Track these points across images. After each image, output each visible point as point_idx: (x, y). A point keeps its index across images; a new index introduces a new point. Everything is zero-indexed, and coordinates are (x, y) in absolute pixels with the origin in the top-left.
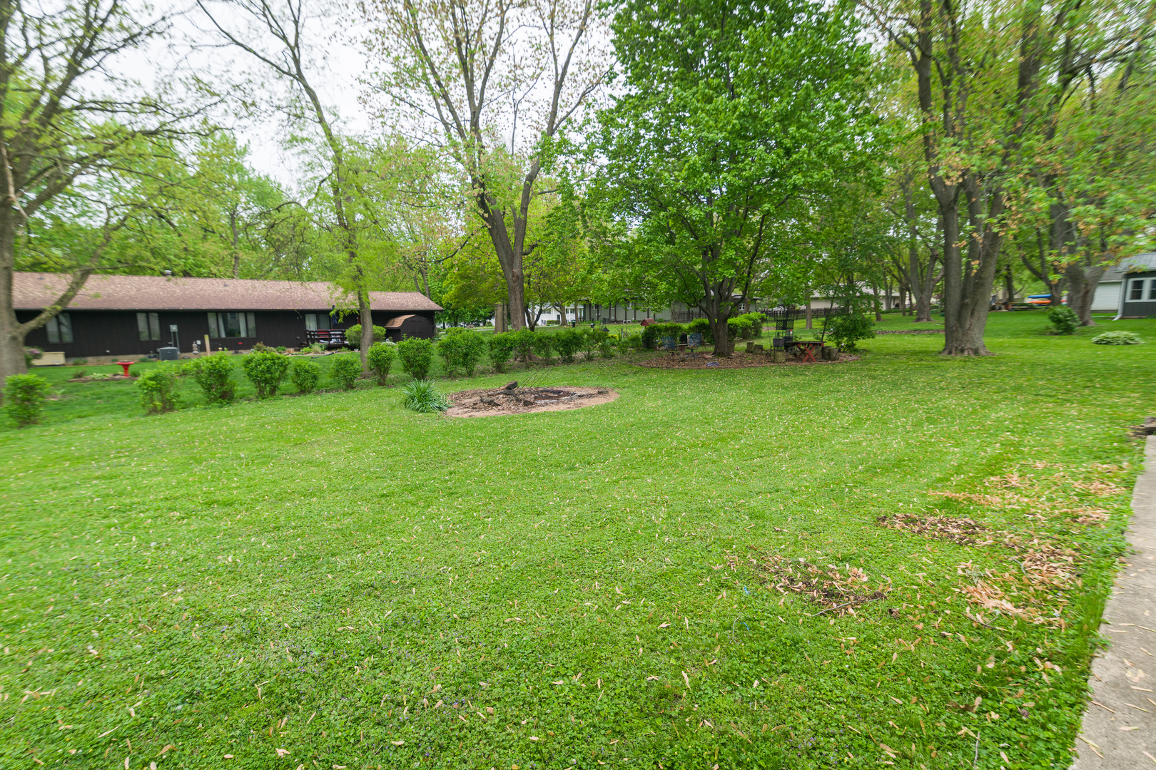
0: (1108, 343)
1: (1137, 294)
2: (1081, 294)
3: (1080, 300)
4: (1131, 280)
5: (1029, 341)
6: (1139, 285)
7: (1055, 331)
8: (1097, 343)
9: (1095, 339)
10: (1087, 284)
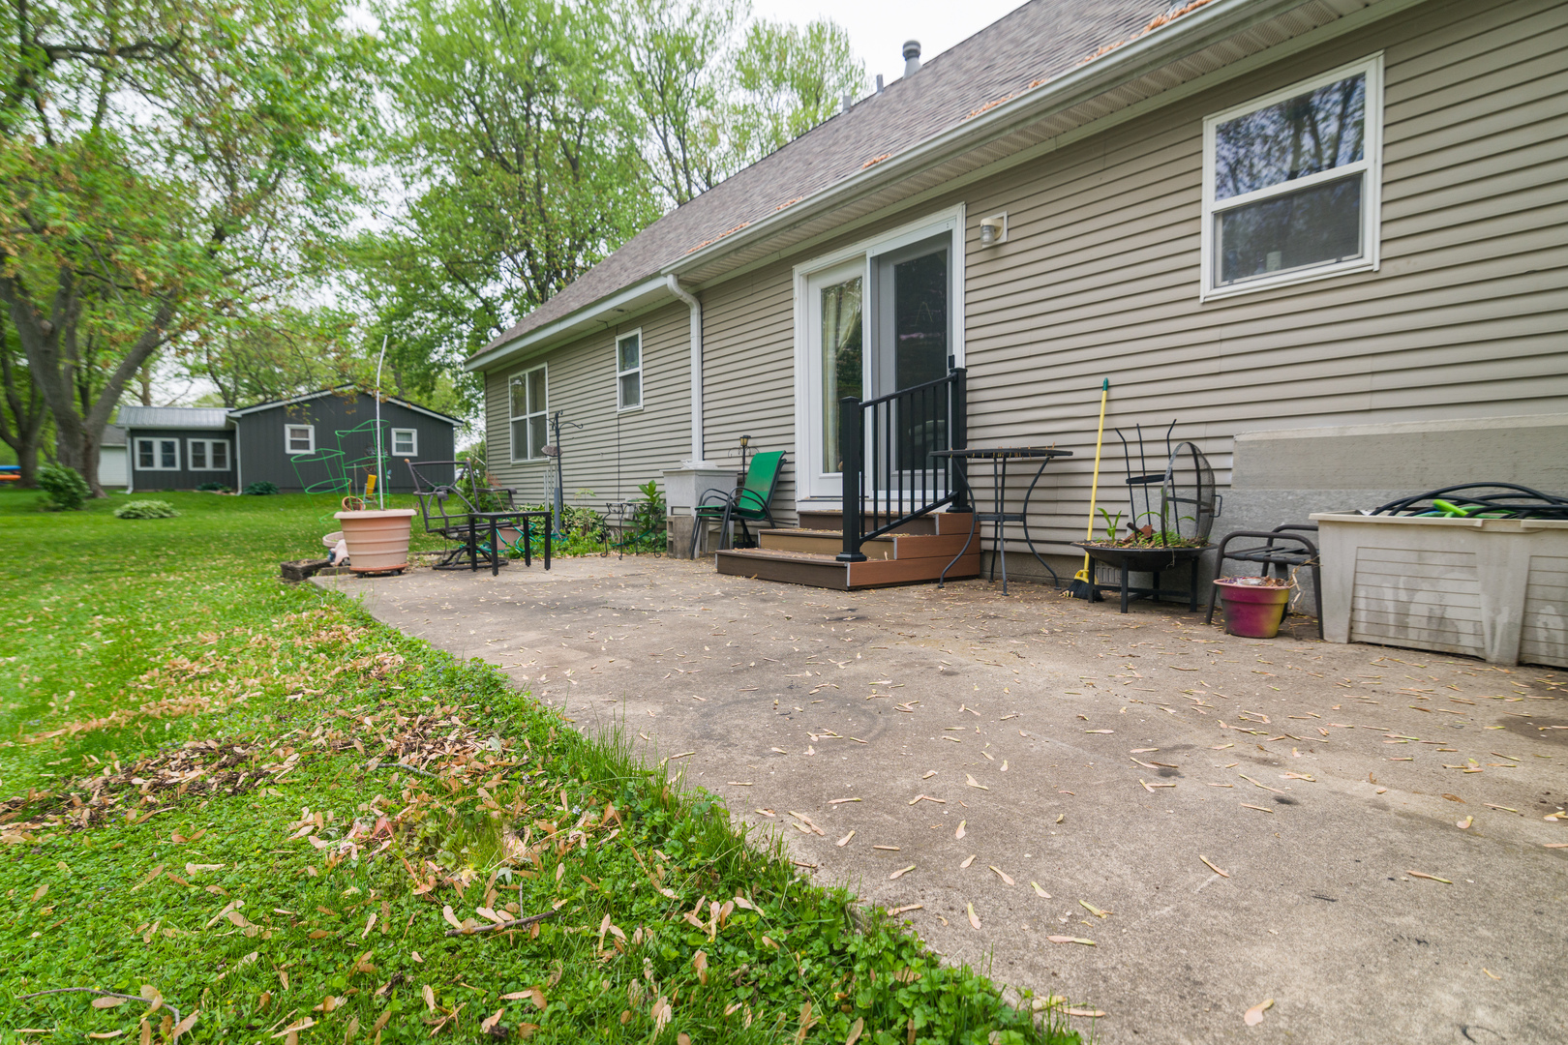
0: (137, 516)
1: (147, 460)
2: (82, 449)
3: (80, 459)
4: (137, 440)
5: (16, 518)
6: (147, 447)
7: (52, 504)
8: (122, 517)
9: (118, 512)
10: (86, 436)
